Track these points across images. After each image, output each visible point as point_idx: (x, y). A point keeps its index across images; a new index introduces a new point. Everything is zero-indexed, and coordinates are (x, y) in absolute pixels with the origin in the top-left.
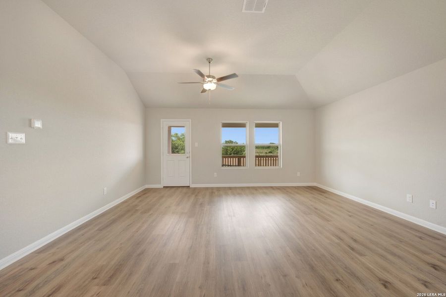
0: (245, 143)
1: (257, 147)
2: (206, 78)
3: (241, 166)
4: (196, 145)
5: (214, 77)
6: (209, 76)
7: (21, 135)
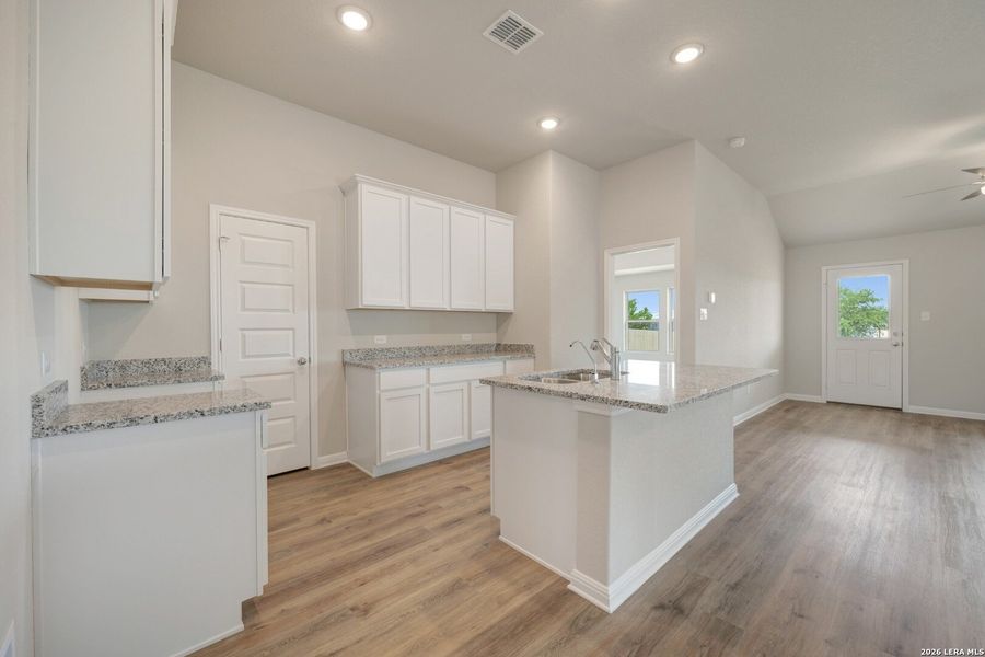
7: (704, 311)
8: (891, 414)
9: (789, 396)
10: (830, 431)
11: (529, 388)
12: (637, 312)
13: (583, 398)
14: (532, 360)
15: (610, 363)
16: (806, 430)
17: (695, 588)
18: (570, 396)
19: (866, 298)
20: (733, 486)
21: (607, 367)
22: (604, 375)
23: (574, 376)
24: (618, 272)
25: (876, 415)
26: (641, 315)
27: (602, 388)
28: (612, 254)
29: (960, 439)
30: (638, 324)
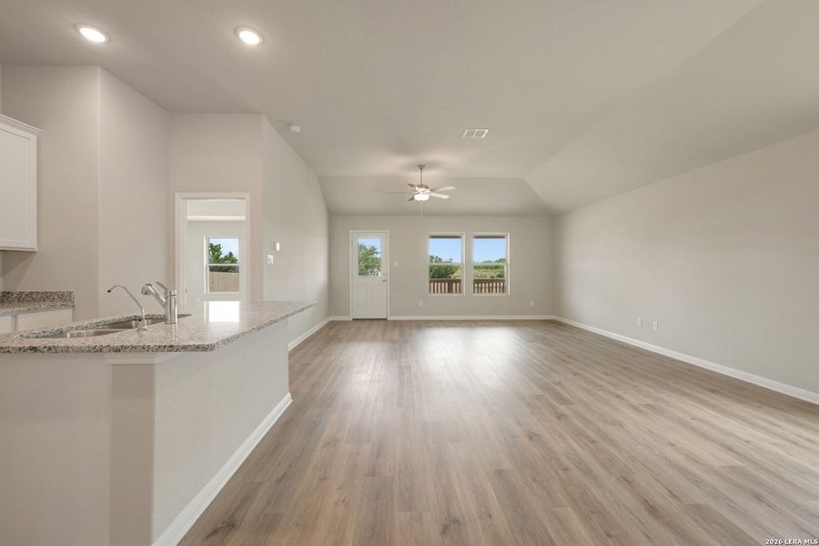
0: (460, 261)
1: (475, 267)
2: (417, 188)
3: (452, 292)
4: (396, 264)
5: (427, 187)
6: (421, 186)
7: (271, 257)
8: (382, 322)
9: (331, 319)
10: (353, 339)
11: (34, 349)
12: (222, 256)
13: (117, 350)
14: (71, 310)
15: (164, 306)
16: (340, 340)
17: (246, 499)
18: (99, 350)
19: (373, 251)
20: (289, 395)
21: (160, 311)
22: (154, 319)
23: (124, 324)
24: (190, 218)
25: (376, 322)
26: (226, 259)
27: (153, 334)
28: (185, 198)
29: (408, 332)
30: (224, 267)
